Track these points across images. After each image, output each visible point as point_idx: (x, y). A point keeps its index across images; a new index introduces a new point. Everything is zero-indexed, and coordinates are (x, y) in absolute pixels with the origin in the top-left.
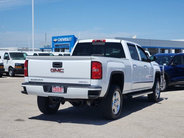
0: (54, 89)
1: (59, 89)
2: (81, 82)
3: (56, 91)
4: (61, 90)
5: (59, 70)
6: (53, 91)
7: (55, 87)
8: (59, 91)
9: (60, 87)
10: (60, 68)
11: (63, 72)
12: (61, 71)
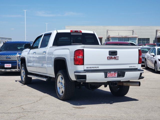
0: (109, 75)
1: (113, 74)
2: (131, 67)
3: (111, 76)
4: (115, 75)
5: (115, 58)
6: (108, 76)
7: (110, 72)
8: (113, 75)
9: (115, 72)
10: (115, 56)
11: (118, 59)
12: (116, 58)
